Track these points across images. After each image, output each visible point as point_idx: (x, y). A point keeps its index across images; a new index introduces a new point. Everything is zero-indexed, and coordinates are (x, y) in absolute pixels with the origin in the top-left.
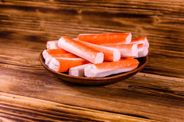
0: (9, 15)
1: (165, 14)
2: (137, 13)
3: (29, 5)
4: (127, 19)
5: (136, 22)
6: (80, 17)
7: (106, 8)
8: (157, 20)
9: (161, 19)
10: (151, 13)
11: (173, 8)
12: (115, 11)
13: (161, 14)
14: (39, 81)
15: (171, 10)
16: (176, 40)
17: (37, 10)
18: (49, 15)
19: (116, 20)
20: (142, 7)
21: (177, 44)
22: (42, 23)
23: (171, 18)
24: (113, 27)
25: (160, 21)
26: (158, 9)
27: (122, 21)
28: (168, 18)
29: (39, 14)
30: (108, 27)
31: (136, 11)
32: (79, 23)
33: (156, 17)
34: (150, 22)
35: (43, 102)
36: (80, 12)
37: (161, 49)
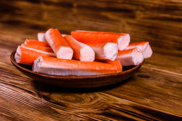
1: (147, 9)
4: (114, 13)
6: (75, 11)
8: (139, 15)
9: (143, 14)
10: (134, 8)
13: (143, 9)
15: (152, 5)
17: (42, 3)
19: (104, 14)
22: (46, 16)
23: (152, 14)
25: (142, 16)
26: (140, 4)
27: (110, 15)
28: (149, 14)
29: (43, 6)
30: (98, 20)
31: (121, 6)
32: (75, 16)
33: (138, 12)
34: (133, 17)
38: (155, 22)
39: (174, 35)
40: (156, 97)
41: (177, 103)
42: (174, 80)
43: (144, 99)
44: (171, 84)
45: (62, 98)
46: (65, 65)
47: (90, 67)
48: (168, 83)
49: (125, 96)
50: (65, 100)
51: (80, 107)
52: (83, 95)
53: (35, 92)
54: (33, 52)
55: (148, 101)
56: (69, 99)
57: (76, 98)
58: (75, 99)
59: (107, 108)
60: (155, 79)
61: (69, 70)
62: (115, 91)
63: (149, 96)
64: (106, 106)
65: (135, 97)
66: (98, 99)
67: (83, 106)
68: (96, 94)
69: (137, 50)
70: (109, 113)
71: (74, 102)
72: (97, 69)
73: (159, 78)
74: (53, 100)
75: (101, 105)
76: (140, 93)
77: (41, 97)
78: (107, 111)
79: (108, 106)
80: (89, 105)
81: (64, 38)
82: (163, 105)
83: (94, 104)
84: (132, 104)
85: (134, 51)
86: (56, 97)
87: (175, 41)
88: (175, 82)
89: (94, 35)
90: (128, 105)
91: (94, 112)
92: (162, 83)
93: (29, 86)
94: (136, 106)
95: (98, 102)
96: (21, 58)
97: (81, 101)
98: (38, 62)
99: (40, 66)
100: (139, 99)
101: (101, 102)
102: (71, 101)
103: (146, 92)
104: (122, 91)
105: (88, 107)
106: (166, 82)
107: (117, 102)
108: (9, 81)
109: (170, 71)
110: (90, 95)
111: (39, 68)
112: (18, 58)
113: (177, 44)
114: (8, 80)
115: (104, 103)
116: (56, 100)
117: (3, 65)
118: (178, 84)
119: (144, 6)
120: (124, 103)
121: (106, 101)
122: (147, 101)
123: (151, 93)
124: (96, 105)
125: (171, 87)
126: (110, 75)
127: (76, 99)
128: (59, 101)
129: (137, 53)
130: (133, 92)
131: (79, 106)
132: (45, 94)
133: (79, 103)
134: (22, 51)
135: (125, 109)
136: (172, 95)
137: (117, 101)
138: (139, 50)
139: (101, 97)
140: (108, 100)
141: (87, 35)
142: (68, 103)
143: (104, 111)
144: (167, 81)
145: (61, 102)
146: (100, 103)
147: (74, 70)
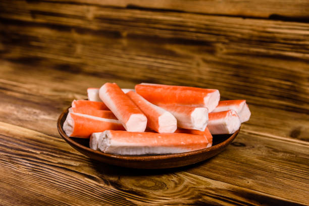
0: (40, 36)
1: (232, 41)
2: (195, 38)
3: (64, 23)
4: (183, 46)
5: (193, 51)
6: (125, 42)
7: (157, 30)
8: (221, 49)
9: (227, 48)
10: (213, 39)
11: (242, 34)
12: (167, 35)
13: (227, 41)
14: (37, 111)
15: (239, 35)
16: (246, 79)
17: (73, 31)
18: (88, 37)
19: (168, 47)
20: (203, 31)
21: (248, 84)
22: (79, 49)
23: (239, 48)
24: (164, 57)
25: (225, 51)
26: (222, 33)
27: (177, 49)
28: (235, 47)
29: (75, 36)
30: (160, 56)
31: (194, 36)
32: (124, 49)
33: (220, 45)
34: (212, 52)
35: (25, 132)
36: (125, 34)
37: (227, 91)
38: (244, 59)
39: (271, 77)
40: (260, 175)
41: (286, 182)
42: (278, 149)
43: (245, 179)
44: (276, 155)
45: (136, 184)
46: (141, 141)
47: (174, 141)
48: (271, 153)
49: (218, 175)
50: (141, 186)
51: (164, 195)
52: (164, 178)
53: (97, 177)
54: (89, 120)
55: (250, 182)
56: (146, 185)
57: (156, 183)
58: (154, 184)
59: (199, 195)
60: (253, 147)
61: (146, 147)
62: (204, 169)
63: (249, 175)
64: (197, 193)
65: (231, 176)
66: (185, 183)
67: (167, 194)
68: (180, 175)
69: (231, 112)
70: (204, 203)
71: (155, 190)
72: (182, 143)
73: (258, 146)
74: (125, 188)
75: (191, 190)
76: (236, 171)
77: (108, 185)
78: (200, 200)
79: (200, 192)
80: (174, 193)
81: (127, 95)
82: (270, 187)
83: (181, 191)
84: (230, 188)
85: (229, 115)
86: (128, 183)
87: (273, 86)
88: (281, 152)
89: (168, 91)
90: (225, 190)
91: (183, 202)
92: (264, 154)
93: (87, 168)
94: (235, 190)
95: (186, 187)
96: (73, 129)
97: (162, 186)
98: (104, 138)
99: (109, 145)
100: (238, 180)
101: (190, 187)
102: (150, 187)
103: (244, 168)
104: (214, 169)
105: (174, 196)
106: (269, 151)
107: (210, 186)
108: (56, 162)
109: (272, 133)
110: (172, 178)
111: (107, 147)
112: (68, 130)
113: (276, 90)
114: (55, 160)
115: (193, 189)
116: (130, 187)
117: (41, 136)
118: (286, 154)
119: (227, 37)
120: (219, 187)
121: (196, 185)
122: (248, 182)
123: (252, 170)
124: (184, 191)
125: (276, 158)
126: (201, 152)
127: (156, 185)
128: (134, 188)
129: (232, 117)
130: (227, 169)
131: (162, 194)
132: (112, 179)
133: (162, 191)
134: (74, 120)
135: (222, 195)
136: (279, 171)
137: (210, 184)
138: (234, 113)
139: (188, 179)
140: (197, 183)
141: (159, 90)
142: (147, 191)
143: (197, 200)
144: (271, 150)
145: (136, 190)
146: (188, 189)
147: (153, 147)
